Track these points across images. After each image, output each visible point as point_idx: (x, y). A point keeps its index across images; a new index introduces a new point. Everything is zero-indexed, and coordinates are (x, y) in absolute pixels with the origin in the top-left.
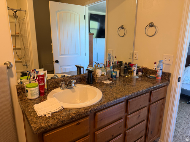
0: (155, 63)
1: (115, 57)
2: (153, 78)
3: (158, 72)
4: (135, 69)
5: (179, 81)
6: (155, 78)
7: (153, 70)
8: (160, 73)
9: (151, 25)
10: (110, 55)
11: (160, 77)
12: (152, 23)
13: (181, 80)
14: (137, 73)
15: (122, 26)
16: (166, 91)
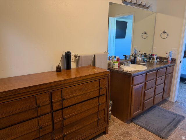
0: (167, 54)
1: (139, 51)
2: (166, 62)
3: (169, 58)
4: (155, 57)
5: (181, 63)
6: (167, 62)
7: (166, 58)
8: (170, 59)
9: (165, 32)
10: (135, 50)
11: (170, 61)
12: (165, 31)
13: (182, 62)
14: (157, 60)
15: (145, 32)
16: (173, 68)
